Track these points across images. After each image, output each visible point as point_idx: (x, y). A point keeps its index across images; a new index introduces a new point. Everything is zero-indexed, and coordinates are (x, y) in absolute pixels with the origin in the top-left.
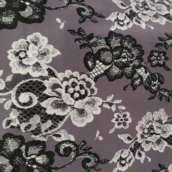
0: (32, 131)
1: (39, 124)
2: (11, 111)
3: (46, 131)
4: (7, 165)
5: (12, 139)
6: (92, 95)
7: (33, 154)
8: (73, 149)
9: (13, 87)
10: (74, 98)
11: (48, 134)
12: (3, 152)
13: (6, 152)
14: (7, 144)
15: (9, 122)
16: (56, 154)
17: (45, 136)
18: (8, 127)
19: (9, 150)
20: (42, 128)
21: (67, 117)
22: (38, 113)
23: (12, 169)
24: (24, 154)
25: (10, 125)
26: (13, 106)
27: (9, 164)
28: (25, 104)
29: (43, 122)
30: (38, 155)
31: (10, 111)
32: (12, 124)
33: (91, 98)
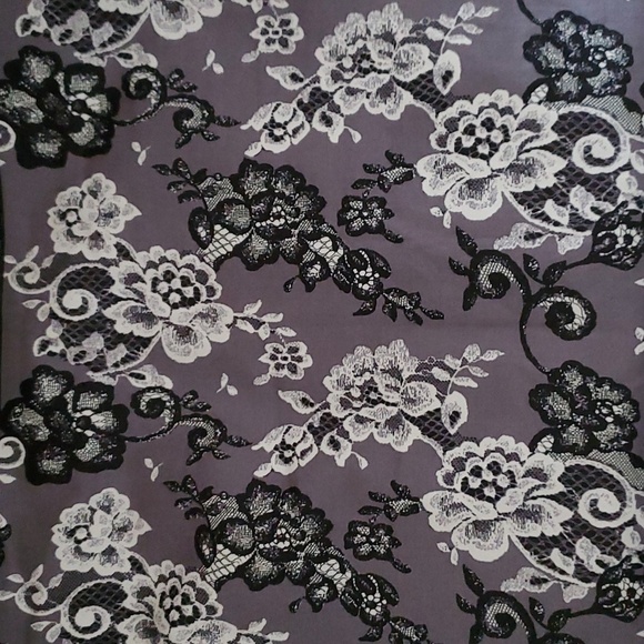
0: (88, 364)
1: (102, 351)
2: (50, 324)
3: (116, 365)
4: (41, 427)
5: (50, 378)
6: (212, 299)
7: (87, 409)
8: (168, 404)
9: (53, 279)
10: (168, 303)
11: (120, 372)
12: (32, 401)
13: (38, 401)
14: (40, 386)
15: (44, 345)
16: (132, 410)
17: (113, 376)
18: (43, 353)
19: (42, 397)
20: (108, 358)
21: (155, 341)
22: (99, 330)
24: (70, 406)
25: (48, 350)
26: (53, 315)
27: (44, 426)
28: (73, 312)
29: (109, 348)
30: (97, 412)
31: (47, 324)
32: (51, 348)
33: (208, 305)
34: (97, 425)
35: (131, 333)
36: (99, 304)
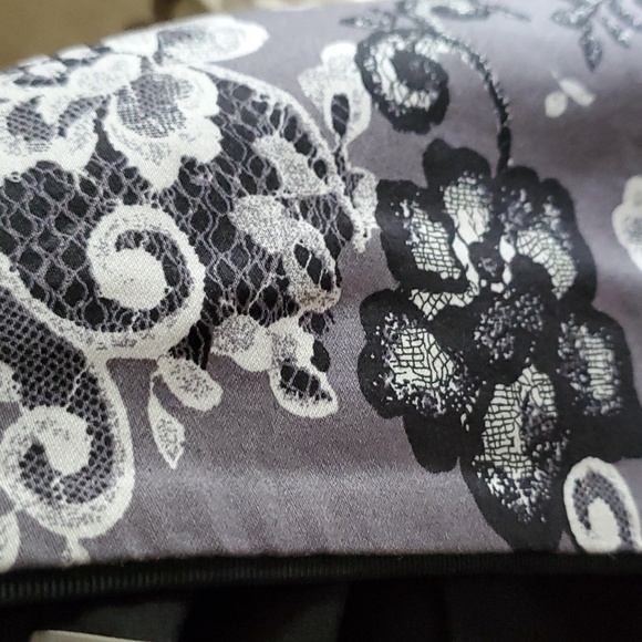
0: (334, 247)
1: (285, 202)
3: (321, 169)
4: (523, 395)
5: (391, 362)
7: (452, 252)
11: (339, 161)
12: (463, 418)
13: (461, 401)
14: (420, 394)
15: (299, 383)
16: (436, 131)
17: (352, 182)
18: (325, 385)
19: (447, 385)
20: (305, 192)
22: (222, 206)
23: (540, 370)
24: (456, 301)
25: (313, 371)
27: (517, 384)
29: (273, 183)
32: (304, 358)
34: (481, 229)
35: (216, 120)
36: (131, 199)
